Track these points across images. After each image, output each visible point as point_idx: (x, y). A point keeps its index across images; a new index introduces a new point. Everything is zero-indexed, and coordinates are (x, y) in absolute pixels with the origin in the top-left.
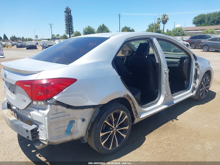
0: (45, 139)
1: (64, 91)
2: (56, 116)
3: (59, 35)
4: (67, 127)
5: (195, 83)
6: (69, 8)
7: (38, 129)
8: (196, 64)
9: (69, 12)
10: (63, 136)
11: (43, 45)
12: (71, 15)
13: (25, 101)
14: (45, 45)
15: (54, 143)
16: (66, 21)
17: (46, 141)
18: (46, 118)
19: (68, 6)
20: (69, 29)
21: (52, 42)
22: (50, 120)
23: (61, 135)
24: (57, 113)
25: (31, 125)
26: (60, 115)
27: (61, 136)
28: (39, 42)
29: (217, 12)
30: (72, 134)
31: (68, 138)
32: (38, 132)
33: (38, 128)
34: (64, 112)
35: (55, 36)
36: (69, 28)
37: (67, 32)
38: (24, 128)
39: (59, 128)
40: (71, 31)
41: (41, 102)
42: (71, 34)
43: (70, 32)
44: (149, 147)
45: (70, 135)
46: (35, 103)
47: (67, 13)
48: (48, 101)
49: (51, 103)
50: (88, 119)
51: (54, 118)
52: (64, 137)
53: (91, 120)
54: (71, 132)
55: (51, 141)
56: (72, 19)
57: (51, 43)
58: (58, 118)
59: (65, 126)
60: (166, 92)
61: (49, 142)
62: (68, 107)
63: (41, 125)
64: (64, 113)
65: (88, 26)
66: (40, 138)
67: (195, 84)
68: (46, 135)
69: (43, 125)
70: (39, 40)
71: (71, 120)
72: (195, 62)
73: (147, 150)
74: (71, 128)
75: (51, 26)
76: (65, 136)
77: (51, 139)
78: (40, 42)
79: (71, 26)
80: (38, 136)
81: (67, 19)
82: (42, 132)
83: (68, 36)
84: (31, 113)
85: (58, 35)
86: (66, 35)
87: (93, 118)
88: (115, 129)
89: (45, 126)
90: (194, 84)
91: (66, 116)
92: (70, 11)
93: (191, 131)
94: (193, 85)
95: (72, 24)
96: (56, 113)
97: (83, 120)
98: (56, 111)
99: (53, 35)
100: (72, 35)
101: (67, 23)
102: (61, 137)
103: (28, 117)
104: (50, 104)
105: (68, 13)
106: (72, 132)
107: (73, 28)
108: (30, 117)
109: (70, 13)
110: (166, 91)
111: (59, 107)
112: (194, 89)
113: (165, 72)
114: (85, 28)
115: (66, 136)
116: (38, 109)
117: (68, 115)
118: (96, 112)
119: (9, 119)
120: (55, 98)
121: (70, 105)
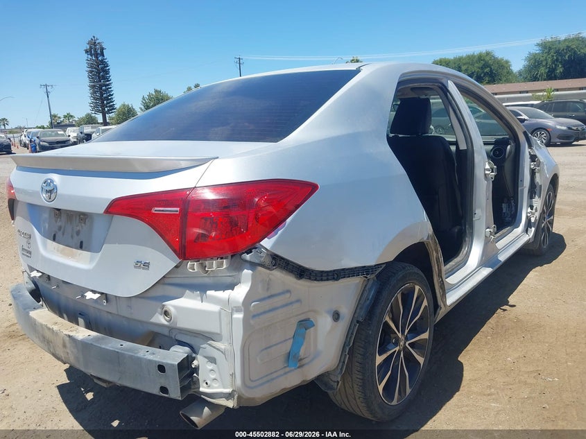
0: (228, 390)
1: (288, 220)
2: (267, 305)
3: (72, 116)
4: (292, 340)
5: (532, 207)
6: (97, 42)
7: (194, 359)
8: (533, 158)
9: (99, 51)
10: (279, 373)
11: (31, 141)
12: (106, 61)
13: (146, 265)
14: (37, 141)
15: (253, 399)
16: (92, 78)
17: (229, 396)
18: (239, 316)
19: (94, 37)
20: (102, 99)
21: (59, 132)
22: (252, 322)
23: (275, 372)
24: (270, 297)
25: (166, 347)
26: (278, 301)
27: (274, 375)
28: (14, 137)
29: (475, 54)
30: (303, 365)
31: (292, 380)
32: (196, 370)
33: (194, 355)
34: (288, 291)
35: (59, 118)
36: (102, 95)
37: (94, 107)
38: (150, 361)
39: (269, 347)
40: (108, 103)
41: (219, 260)
42: (109, 112)
43: (103, 106)
44: (490, 387)
45: (299, 367)
46: (192, 267)
47: (91, 56)
48: (248, 257)
49: (257, 261)
50: (347, 312)
51: (261, 314)
52: (281, 375)
53: (356, 316)
54: (301, 360)
55: (248, 394)
56: (107, 72)
57: (57, 135)
58: (271, 314)
59: (287, 340)
60: (488, 230)
61: (239, 398)
62: (301, 273)
63: (210, 342)
64: (288, 295)
65: (156, 91)
66: (202, 389)
67: (532, 209)
68: (233, 375)
69: (220, 340)
70: (11, 132)
71: (302, 317)
72: (529, 152)
73: (489, 395)
74: (302, 344)
75: (48, 90)
76: (286, 373)
77: (249, 387)
78: (15, 135)
79: (105, 90)
80: (196, 383)
81: (93, 71)
82: (210, 366)
83: (100, 118)
84: (170, 305)
85: (69, 116)
86: (94, 115)
87: (361, 308)
88: (403, 340)
89: (231, 344)
90: (529, 210)
91: (291, 303)
92: (102, 49)
93: (568, 332)
94: (527, 213)
95: (108, 85)
96: (267, 294)
97: (336, 316)
98: (268, 289)
99: (55, 116)
100: (111, 115)
101: (94, 82)
102: (273, 379)
103: (153, 320)
104: (253, 265)
105: (96, 55)
106: (302, 357)
107: (112, 95)
108: (162, 320)
109: (102, 54)
110: (488, 228)
111: (278, 275)
112: (529, 224)
113: (485, 175)
114: (146, 96)
115: (289, 372)
116: (201, 288)
117: (298, 301)
118: (367, 288)
119: (69, 336)
120: (267, 243)
121: (307, 266)
